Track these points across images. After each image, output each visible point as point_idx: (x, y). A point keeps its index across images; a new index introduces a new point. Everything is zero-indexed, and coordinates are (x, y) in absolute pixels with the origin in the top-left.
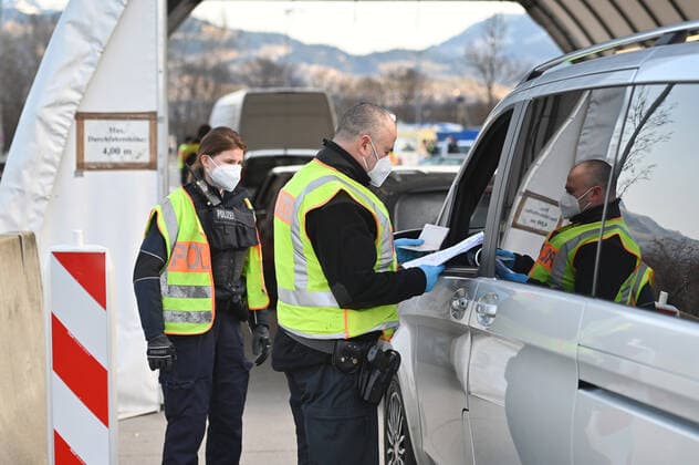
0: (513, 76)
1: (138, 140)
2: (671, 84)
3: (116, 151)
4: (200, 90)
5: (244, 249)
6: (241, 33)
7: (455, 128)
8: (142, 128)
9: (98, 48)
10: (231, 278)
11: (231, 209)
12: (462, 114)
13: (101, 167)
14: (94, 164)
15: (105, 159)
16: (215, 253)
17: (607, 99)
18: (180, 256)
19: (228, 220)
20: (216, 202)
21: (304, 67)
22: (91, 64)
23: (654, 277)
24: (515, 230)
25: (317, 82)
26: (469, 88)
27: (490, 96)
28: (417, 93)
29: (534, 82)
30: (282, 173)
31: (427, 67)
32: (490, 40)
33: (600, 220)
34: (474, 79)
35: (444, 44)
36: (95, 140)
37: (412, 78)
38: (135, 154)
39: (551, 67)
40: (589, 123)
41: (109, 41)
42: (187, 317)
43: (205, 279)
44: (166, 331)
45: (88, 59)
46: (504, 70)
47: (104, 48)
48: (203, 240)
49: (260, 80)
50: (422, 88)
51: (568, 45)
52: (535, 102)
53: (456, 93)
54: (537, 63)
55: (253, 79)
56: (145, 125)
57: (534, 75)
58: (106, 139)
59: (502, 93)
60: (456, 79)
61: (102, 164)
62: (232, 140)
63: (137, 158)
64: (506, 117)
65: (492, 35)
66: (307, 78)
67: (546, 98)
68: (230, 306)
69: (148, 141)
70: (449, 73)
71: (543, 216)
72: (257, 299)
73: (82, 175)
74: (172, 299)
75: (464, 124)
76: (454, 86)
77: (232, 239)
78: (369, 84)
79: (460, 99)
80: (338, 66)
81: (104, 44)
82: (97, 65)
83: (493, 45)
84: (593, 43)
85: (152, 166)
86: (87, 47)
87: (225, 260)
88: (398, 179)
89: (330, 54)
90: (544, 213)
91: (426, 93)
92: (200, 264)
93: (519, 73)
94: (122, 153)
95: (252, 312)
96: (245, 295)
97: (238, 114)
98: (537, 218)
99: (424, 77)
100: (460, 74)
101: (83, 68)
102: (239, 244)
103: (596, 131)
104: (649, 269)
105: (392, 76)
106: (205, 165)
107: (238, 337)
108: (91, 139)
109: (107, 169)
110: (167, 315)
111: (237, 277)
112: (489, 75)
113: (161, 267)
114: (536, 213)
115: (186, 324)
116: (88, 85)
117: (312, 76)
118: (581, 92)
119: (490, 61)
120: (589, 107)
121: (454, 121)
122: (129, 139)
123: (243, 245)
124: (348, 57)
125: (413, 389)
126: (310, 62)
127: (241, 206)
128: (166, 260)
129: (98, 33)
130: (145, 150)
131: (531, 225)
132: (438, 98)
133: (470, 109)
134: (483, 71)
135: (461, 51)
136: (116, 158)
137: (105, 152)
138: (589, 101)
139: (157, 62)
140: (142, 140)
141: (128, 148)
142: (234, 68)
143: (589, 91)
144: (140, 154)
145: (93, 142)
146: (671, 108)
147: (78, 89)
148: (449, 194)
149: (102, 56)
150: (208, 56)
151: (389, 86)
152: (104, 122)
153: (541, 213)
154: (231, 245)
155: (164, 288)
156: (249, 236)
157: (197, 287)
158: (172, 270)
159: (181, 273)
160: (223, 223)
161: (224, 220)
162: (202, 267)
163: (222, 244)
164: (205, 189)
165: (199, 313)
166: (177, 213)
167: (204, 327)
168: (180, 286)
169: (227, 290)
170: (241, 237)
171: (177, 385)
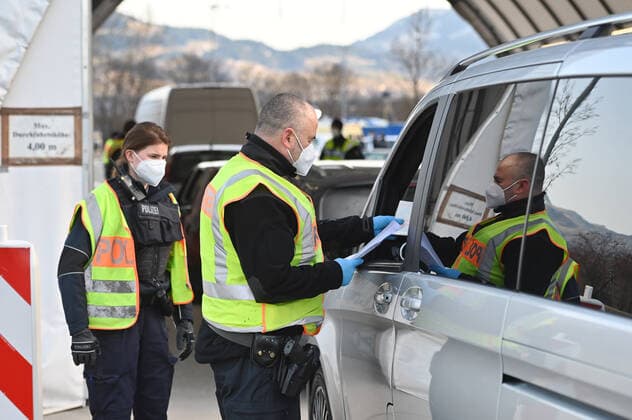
0: (440, 71)
1: (63, 135)
2: (597, 78)
3: (41, 146)
4: (126, 86)
5: (169, 244)
6: (166, 29)
7: (381, 123)
8: (67, 123)
9: (21, 43)
10: (155, 273)
11: (155, 204)
12: (388, 109)
13: (26, 162)
14: (19, 159)
15: (29, 154)
16: (140, 248)
17: (532, 93)
18: (104, 251)
19: (151, 215)
20: (140, 196)
21: (229, 62)
22: (16, 60)
23: (580, 271)
24: (441, 224)
25: (243, 77)
26: (396, 83)
27: (416, 91)
28: (343, 89)
29: (458, 76)
30: (208, 169)
31: (353, 62)
32: (416, 35)
33: (524, 214)
34: (400, 74)
35: (368, 40)
36: (20, 135)
37: (338, 73)
38: (59, 150)
39: (475, 61)
40: (512, 117)
41: (34, 36)
42: (111, 312)
43: (130, 274)
44: (91, 326)
45: (14, 55)
46: (429, 65)
47: (29, 44)
48: (127, 235)
49: (186, 76)
50: (347, 83)
51: (494, 39)
52: (460, 96)
53: (382, 88)
54: (460, 57)
55: (179, 75)
56: (70, 120)
57: (459, 69)
58: (31, 135)
59: (427, 87)
60: (382, 74)
61: (27, 159)
62: (156, 135)
63: (62, 153)
64: (430, 111)
65: (418, 30)
66: (234, 74)
67: (471, 92)
68: (154, 301)
69: (73, 136)
70: (374, 68)
71: (467, 210)
72: (181, 294)
73: (7, 171)
74: (97, 294)
75: (390, 119)
76: (379, 81)
77: (156, 234)
78: (296, 80)
79: (386, 94)
80: (264, 62)
81: (29, 39)
82: (22, 61)
83: (418, 40)
84: (518, 36)
85: (76, 161)
86: (11, 42)
87: (150, 255)
88: (323, 174)
89: (256, 49)
90: (469, 207)
91: (351, 88)
92: (124, 259)
93: (445, 68)
94: (47, 147)
95: (176, 306)
96: (169, 290)
97: (163, 110)
98: (462, 213)
99: (350, 73)
100: (385, 69)
101: (8, 64)
102: (164, 238)
103: (521, 125)
104: (574, 263)
105: (317, 71)
106: (129, 159)
108: (15, 134)
109: (32, 164)
110: (91, 310)
111: (161, 272)
112: (414, 69)
113: (84, 262)
114: (461, 208)
115: (111, 319)
116: (12, 80)
117: (238, 71)
118: (507, 85)
119: (416, 56)
120: (513, 101)
121: (380, 116)
122: (54, 135)
123: (168, 239)
124: (274, 52)
125: (338, 383)
126: (236, 58)
127: (166, 200)
128: (90, 255)
129: (23, 29)
130: (69, 146)
131: (456, 219)
132: (364, 93)
133: (395, 104)
134: (409, 67)
135: (386, 46)
136: (40, 154)
137: (30, 147)
138: (513, 97)
139: (82, 58)
140: (66, 135)
141: (53, 144)
142: (160, 64)
143: (513, 86)
144: (65, 150)
145: (18, 138)
146: (597, 102)
147: (2, 85)
148: (374, 188)
149: (27, 52)
150: (134, 52)
151: (315, 81)
152: (29, 118)
153: (466, 207)
154: (155, 240)
155: (88, 283)
156: (173, 231)
157: (121, 282)
158: (96, 265)
159: (104, 268)
160: (148, 218)
161: (148, 215)
162: (127, 262)
163: (146, 239)
164: (129, 184)
165: (124, 309)
166: (102, 207)
167: (128, 323)
168: (104, 281)
169: (151, 285)
170: (166, 232)
171: (101, 379)
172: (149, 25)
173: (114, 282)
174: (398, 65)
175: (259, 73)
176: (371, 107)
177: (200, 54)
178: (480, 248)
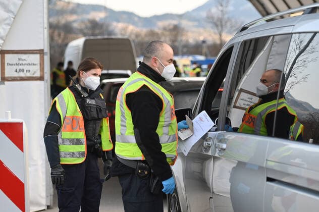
0: (234, 29)
1: (34, 64)
2: (315, 33)
3: (22, 70)
5: (100, 119)
6: (78, 5)
7: (201, 58)
8: (36, 58)
9: (12, 15)
10: (94, 134)
11: (93, 99)
12: (205, 50)
13: (14, 79)
14: (11, 77)
15: (16, 75)
16: (86, 121)
17: (282, 40)
18: (67, 124)
19: (92, 104)
20: (86, 95)
21: (115, 24)
22: (8, 24)
24: (235, 109)
25: (123, 32)
26: (209, 36)
27: (221, 40)
28: (179, 39)
29: (244, 32)
31: (184, 23)
32: (220, 8)
34: (212, 31)
35: (194, 11)
36: (11, 65)
37: (176, 30)
38: (32, 72)
39: (252, 25)
40: (273, 53)
41: (18, 12)
42: (72, 155)
43: (81, 135)
44: (61, 163)
45: (7, 22)
46: (228, 24)
47: (15, 16)
48: (80, 115)
49: (90, 32)
50: (182, 35)
51: (265, 12)
52: (245, 43)
53: (202, 38)
54: (246, 21)
55: (86, 31)
56: (38, 56)
57: (244, 29)
58: (17, 64)
59: (228, 38)
60: (201, 30)
61: (15, 77)
63: (34, 74)
64: (229, 51)
65: (222, 5)
66: (117, 31)
67: (251, 40)
69: (39, 65)
70: (197, 27)
71: (249, 101)
73: (4, 84)
74: (65, 146)
75: (206, 55)
76: (200, 34)
77: (94, 114)
78: (152, 33)
79: (204, 42)
80: (134, 23)
81: (15, 14)
82: (12, 25)
83: (222, 11)
84: (278, 11)
85: (41, 78)
86: (6, 15)
87: (91, 125)
88: (173, 84)
89: (129, 16)
90: (250, 100)
91: (184, 38)
92: (78, 127)
93: (237, 27)
94: (25, 71)
96: (101, 143)
98: (247, 103)
99: (183, 30)
100: (204, 27)
101: (4, 26)
102: (98, 116)
103: (277, 57)
104: (302, 125)
105: (165, 29)
107: (97, 165)
108: (8, 64)
109: (17, 80)
110: (62, 154)
111: (97, 134)
112: (220, 28)
113: (58, 129)
114: (246, 100)
115: (72, 158)
116: (7, 35)
117: (120, 29)
118: (269, 37)
119: (221, 20)
120: (272, 44)
121: (201, 54)
122: (29, 64)
123: (100, 116)
124: (139, 18)
126: (118, 21)
127: (98, 97)
128: (61, 126)
129: (12, 8)
130: (37, 70)
131: (243, 106)
132: (191, 41)
133: (209, 47)
134: (217, 26)
135: (204, 14)
136: (22, 75)
137: (16, 71)
138: (273, 42)
139: (44, 23)
140: (36, 65)
141: (29, 69)
142: (75, 25)
143: (272, 37)
144: (35, 72)
145: (10, 66)
146: (317, 45)
147: (1, 38)
148: (201, 91)
149: (14, 20)
150: (60, 18)
151: (163, 34)
152: (16, 55)
153: (248, 100)
154: (94, 117)
155: (60, 141)
156: (103, 113)
157: (76, 139)
158: (64, 131)
159: (68, 132)
160: (90, 106)
161: (91, 104)
162: (80, 129)
163: (90, 117)
164: (80, 89)
165: (79, 153)
166: (66, 101)
167: (81, 160)
168: (68, 139)
169: (92, 141)
170: (99, 113)
171: (65, 190)
172: (69, 3)
173: (73, 139)
174: (211, 25)
175: (132, 30)
176: (196, 49)
177: (97, 19)
178: (254, 118)
